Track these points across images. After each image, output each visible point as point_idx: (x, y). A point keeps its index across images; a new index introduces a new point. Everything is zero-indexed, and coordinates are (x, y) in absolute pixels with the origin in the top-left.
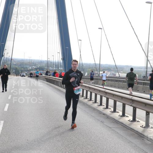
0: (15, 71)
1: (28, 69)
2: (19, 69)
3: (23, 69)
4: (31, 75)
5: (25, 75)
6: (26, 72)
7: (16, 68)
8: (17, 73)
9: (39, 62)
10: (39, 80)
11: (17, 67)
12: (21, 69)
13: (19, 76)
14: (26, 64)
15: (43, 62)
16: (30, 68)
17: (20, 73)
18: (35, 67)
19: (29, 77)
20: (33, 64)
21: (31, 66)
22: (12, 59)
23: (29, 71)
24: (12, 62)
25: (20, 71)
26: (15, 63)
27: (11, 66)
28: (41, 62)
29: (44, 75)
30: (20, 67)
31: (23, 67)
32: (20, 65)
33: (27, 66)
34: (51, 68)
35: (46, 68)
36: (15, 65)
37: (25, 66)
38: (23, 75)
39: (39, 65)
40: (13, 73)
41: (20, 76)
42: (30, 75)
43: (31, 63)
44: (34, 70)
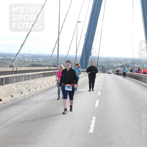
0: (102, 69)
1: (114, 66)
2: (105, 66)
3: (109, 67)
4: (118, 72)
5: (111, 72)
6: (112, 70)
7: (103, 66)
8: (104, 71)
9: (124, 60)
10: (126, 77)
11: (103, 64)
12: (107, 66)
13: (105, 74)
14: (112, 62)
15: (128, 59)
16: (116, 65)
17: (107, 71)
18: (120, 65)
19: (115, 74)
20: (119, 61)
21: (116, 63)
22: (98, 57)
23: (115, 68)
24: (99, 60)
25: (106, 69)
26: (101, 61)
27: (98, 64)
28: (126, 60)
29: (128, 72)
30: (106, 65)
31: (109, 65)
32: (106, 63)
33: (113, 64)
34: (136, 65)
35: (131, 65)
36: (102, 63)
37: (111, 64)
38: (109, 73)
39: (124, 63)
40: (100, 70)
41: (107, 73)
42: (116, 73)
43: (117, 61)
44: (120, 68)
